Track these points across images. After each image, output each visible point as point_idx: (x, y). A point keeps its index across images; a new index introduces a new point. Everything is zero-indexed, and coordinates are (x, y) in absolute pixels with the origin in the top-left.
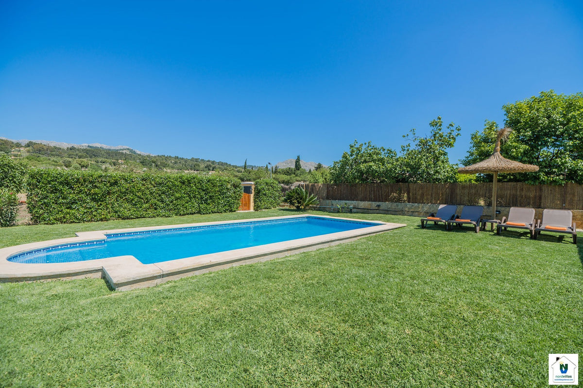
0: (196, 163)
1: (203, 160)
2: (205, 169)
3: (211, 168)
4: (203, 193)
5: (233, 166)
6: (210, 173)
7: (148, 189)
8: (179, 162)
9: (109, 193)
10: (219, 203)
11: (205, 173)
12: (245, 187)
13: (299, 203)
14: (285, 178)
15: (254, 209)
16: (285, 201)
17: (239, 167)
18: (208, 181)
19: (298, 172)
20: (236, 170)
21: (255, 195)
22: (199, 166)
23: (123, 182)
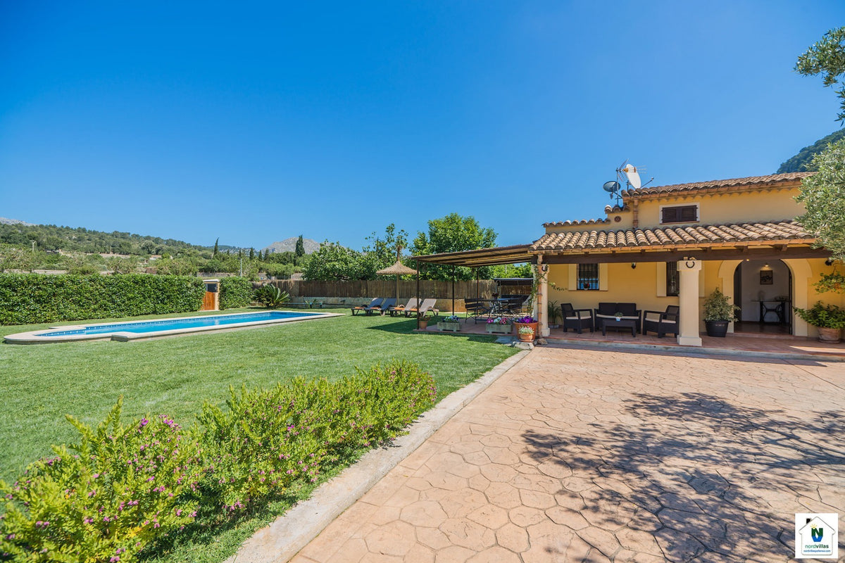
0: (123, 240)
1: (137, 236)
2: (141, 252)
3: (154, 250)
4: (159, 293)
5: (195, 247)
6: (152, 259)
7: (97, 289)
8: (87, 237)
9: (54, 295)
10: (177, 303)
11: (141, 258)
12: (209, 285)
13: (268, 300)
14: (279, 267)
15: (220, 309)
16: (254, 299)
17: (205, 249)
18: (166, 281)
19: (299, 259)
20: (200, 253)
21: (219, 294)
22: (129, 246)
23: (70, 283)
